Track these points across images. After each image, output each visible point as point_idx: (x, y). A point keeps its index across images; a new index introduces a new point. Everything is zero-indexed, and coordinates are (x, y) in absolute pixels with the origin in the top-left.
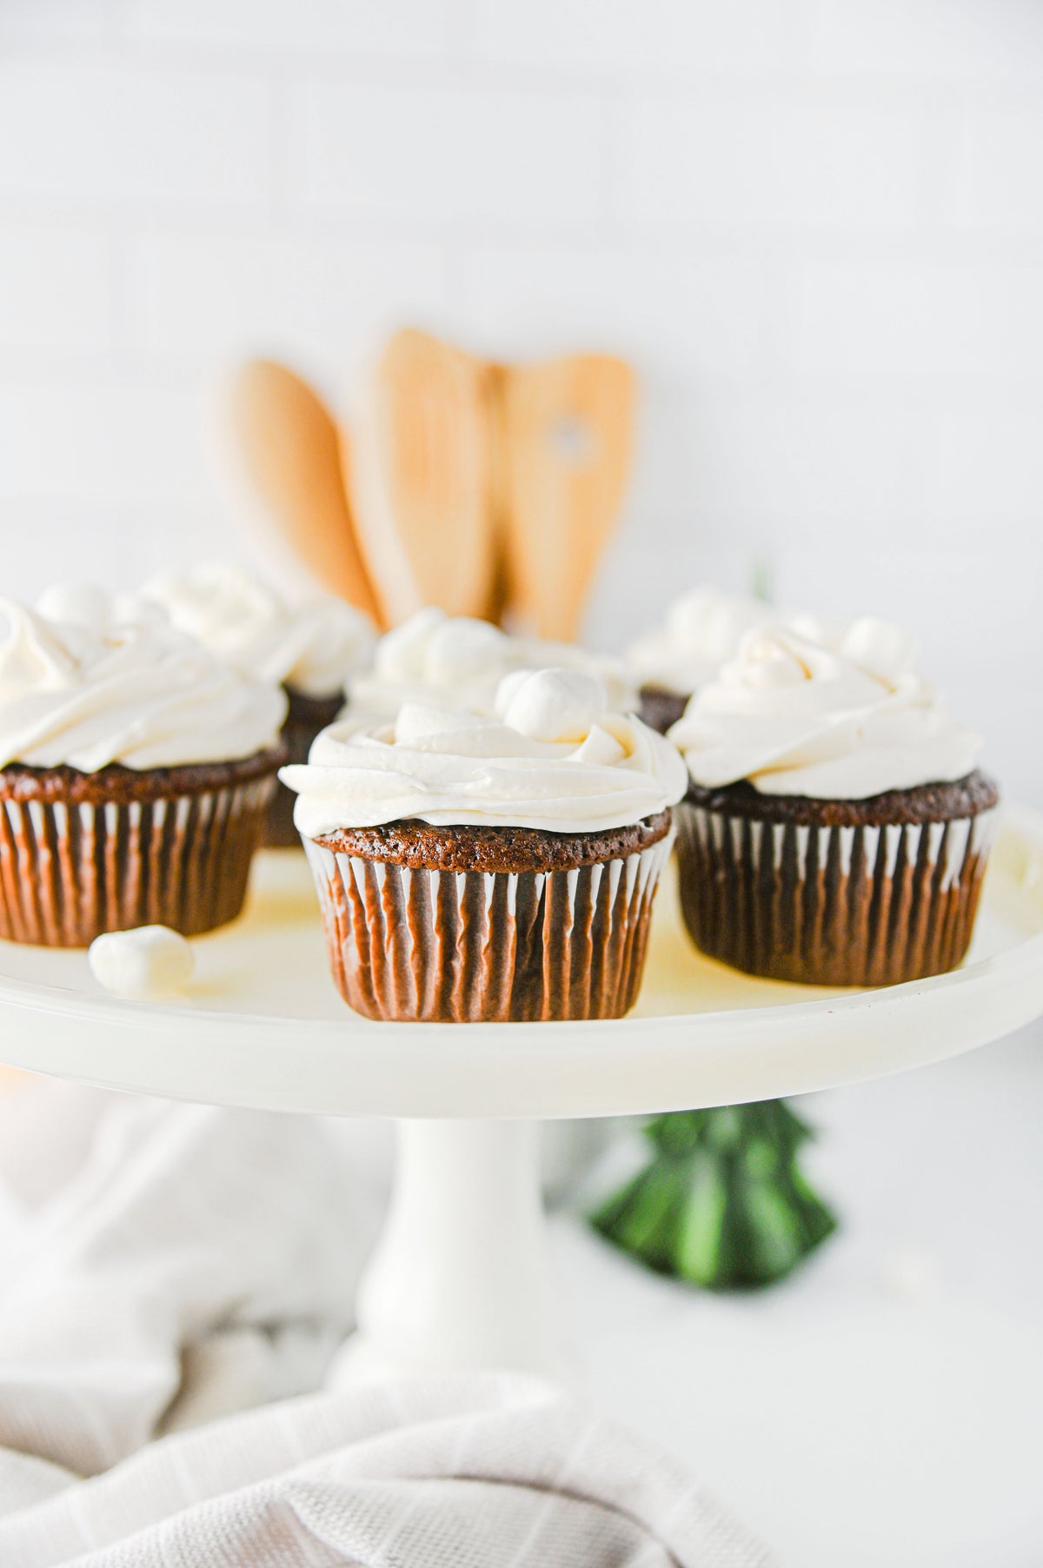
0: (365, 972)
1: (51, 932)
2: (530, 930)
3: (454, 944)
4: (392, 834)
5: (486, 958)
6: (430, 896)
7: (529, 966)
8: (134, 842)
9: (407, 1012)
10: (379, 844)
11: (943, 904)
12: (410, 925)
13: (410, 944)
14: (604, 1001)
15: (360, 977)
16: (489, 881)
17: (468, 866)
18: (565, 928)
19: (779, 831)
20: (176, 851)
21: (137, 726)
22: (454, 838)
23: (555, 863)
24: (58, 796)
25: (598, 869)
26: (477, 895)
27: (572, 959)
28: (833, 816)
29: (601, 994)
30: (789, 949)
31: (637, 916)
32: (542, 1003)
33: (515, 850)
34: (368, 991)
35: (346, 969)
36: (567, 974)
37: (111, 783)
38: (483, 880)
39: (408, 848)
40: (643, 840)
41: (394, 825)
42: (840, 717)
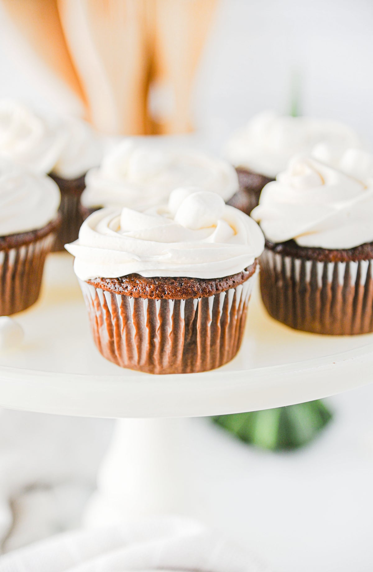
0: (112, 343)
2: (191, 324)
3: (155, 332)
4: (124, 281)
5: (171, 338)
6: (143, 310)
7: (191, 340)
9: (133, 362)
10: (119, 286)
12: (134, 323)
13: (134, 331)
14: (226, 353)
15: (109, 345)
16: (171, 304)
17: (162, 297)
18: (208, 322)
19: (309, 264)
20: (9, 274)
22: (155, 284)
23: (203, 294)
25: (223, 295)
26: (166, 309)
27: (211, 335)
28: (335, 257)
29: (224, 350)
30: (314, 319)
31: (241, 313)
32: (197, 357)
33: (183, 289)
34: (113, 351)
35: (102, 340)
36: (209, 343)
38: (169, 303)
39: (133, 288)
40: (244, 278)
41: (125, 277)
42: (339, 206)
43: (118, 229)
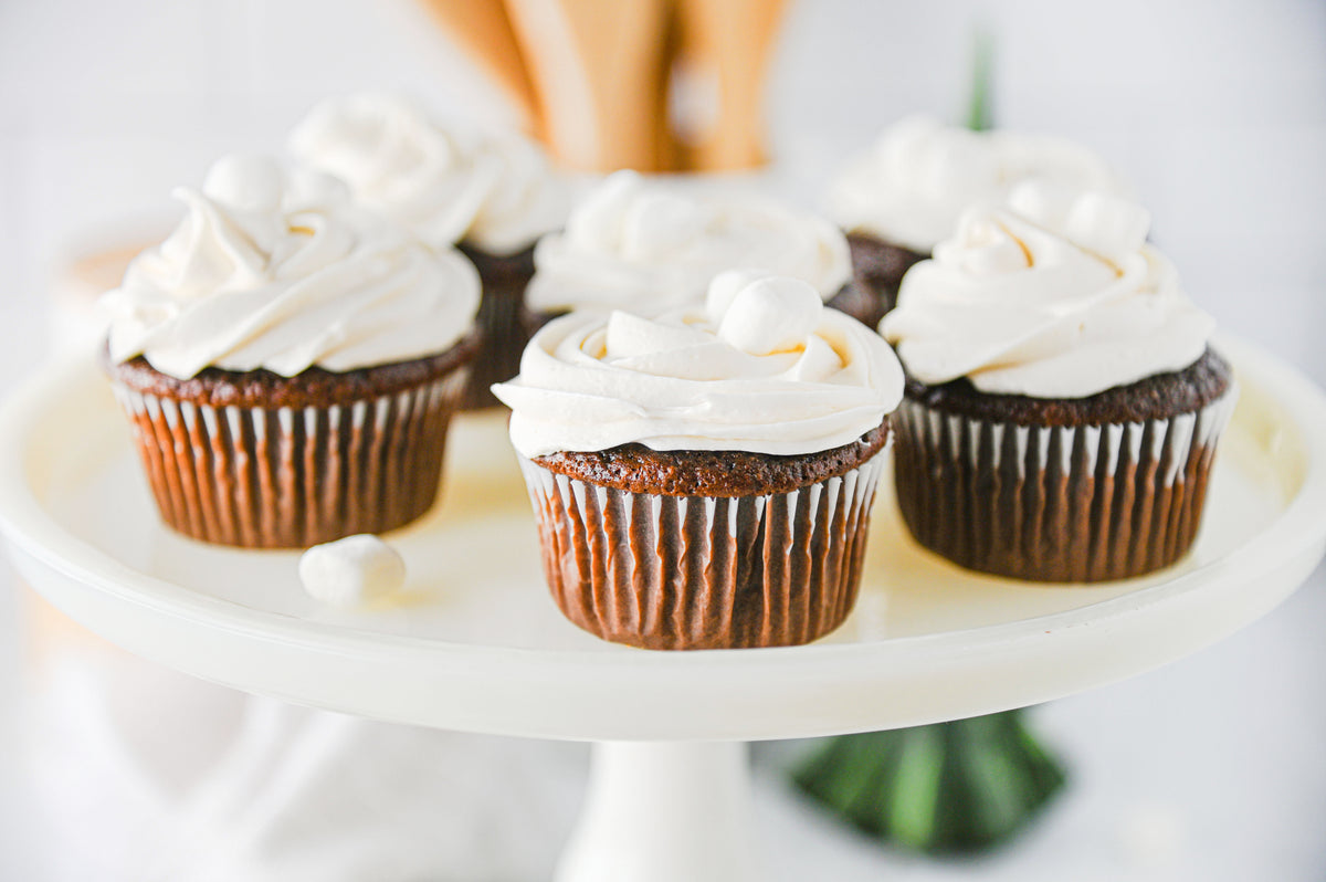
0: (585, 589)
1: (248, 533)
2: (750, 549)
3: (676, 563)
4: (613, 458)
5: (708, 578)
6: (651, 519)
7: (750, 582)
8: (333, 443)
9: (629, 628)
10: (601, 469)
11: (1167, 499)
12: (632, 546)
13: (632, 564)
14: (823, 613)
15: (580, 592)
16: (710, 505)
17: (690, 492)
18: (785, 547)
19: (998, 431)
20: (375, 449)
21: (336, 328)
22: (676, 464)
23: (775, 487)
24: (257, 402)
25: (817, 489)
26: (697, 517)
27: (792, 574)
28: (1054, 416)
29: (820, 606)
30: (1009, 545)
31: (855, 528)
32: (762, 618)
33: (736, 475)
34: (588, 606)
35: (565, 584)
36: (787, 590)
37: (311, 388)
38: (704, 504)
39: (630, 474)
40: (861, 455)
41: (615, 450)
42: (1062, 311)
43: (602, 353)
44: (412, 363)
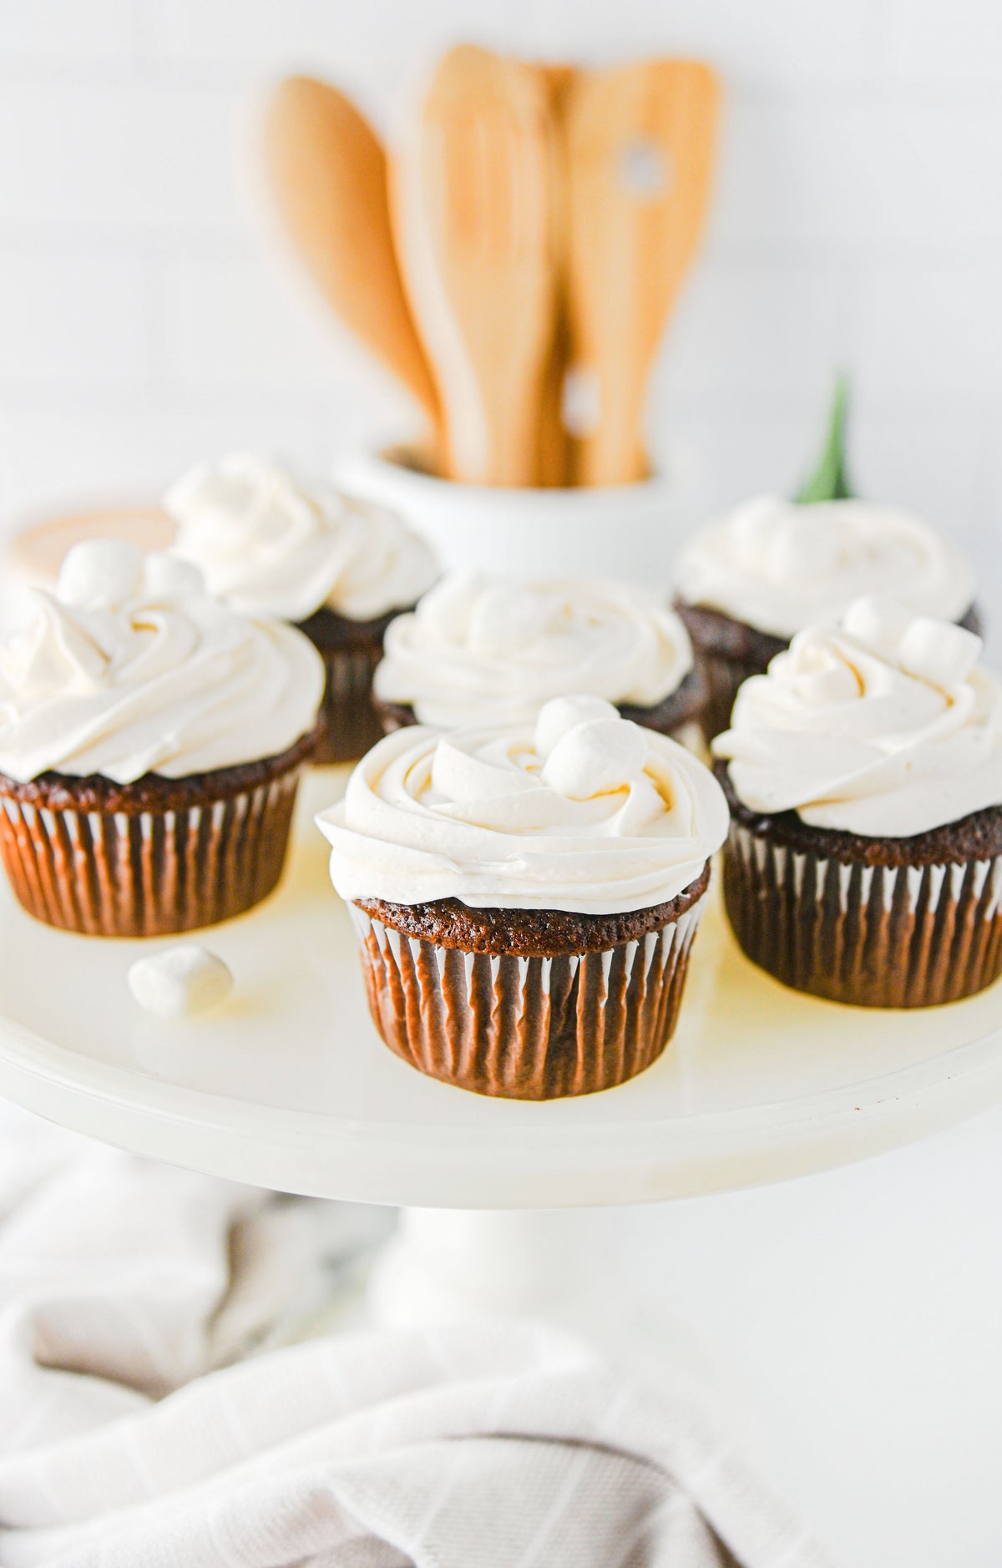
0: (401, 1026)
1: (89, 923)
2: (564, 1002)
3: (489, 1013)
4: (427, 911)
5: (520, 1030)
6: (464, 971)
7: (563, 1031)
8: (170, 844)
9: (443, 1069)
10: (414, 921)
11: (986, 931)
12: (445, 995)
13: (446, 1012)
14: (638, 1055)
15: (396, 1028)
16: (523, 966)
17: (503, 951)
18: (599, 1000)
19: (821, 867)
20: (212, 847)
21: (170, 738)
23: (589, 947)
24: (92, 808)
25: (633, 946)
26: (511, 972)
27: (606, 1023)
28: (877, 856)
29: (635, 1049)
30: (829, 972)
31: (673, 972)
32: (576, 1066)
33: (549, 936)
34: (404, 1041)
35: (383, 1016)
36: (601, 1037)
37: (144, 797)
38: (517, 963)
39: (443, 930)
40: (678, 907)
41: (430, 904)
42: (894, 746)
43: (426, 785)
44: (250, 766)
